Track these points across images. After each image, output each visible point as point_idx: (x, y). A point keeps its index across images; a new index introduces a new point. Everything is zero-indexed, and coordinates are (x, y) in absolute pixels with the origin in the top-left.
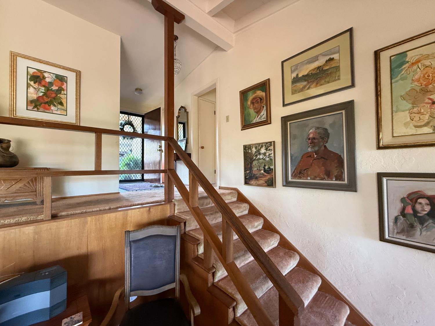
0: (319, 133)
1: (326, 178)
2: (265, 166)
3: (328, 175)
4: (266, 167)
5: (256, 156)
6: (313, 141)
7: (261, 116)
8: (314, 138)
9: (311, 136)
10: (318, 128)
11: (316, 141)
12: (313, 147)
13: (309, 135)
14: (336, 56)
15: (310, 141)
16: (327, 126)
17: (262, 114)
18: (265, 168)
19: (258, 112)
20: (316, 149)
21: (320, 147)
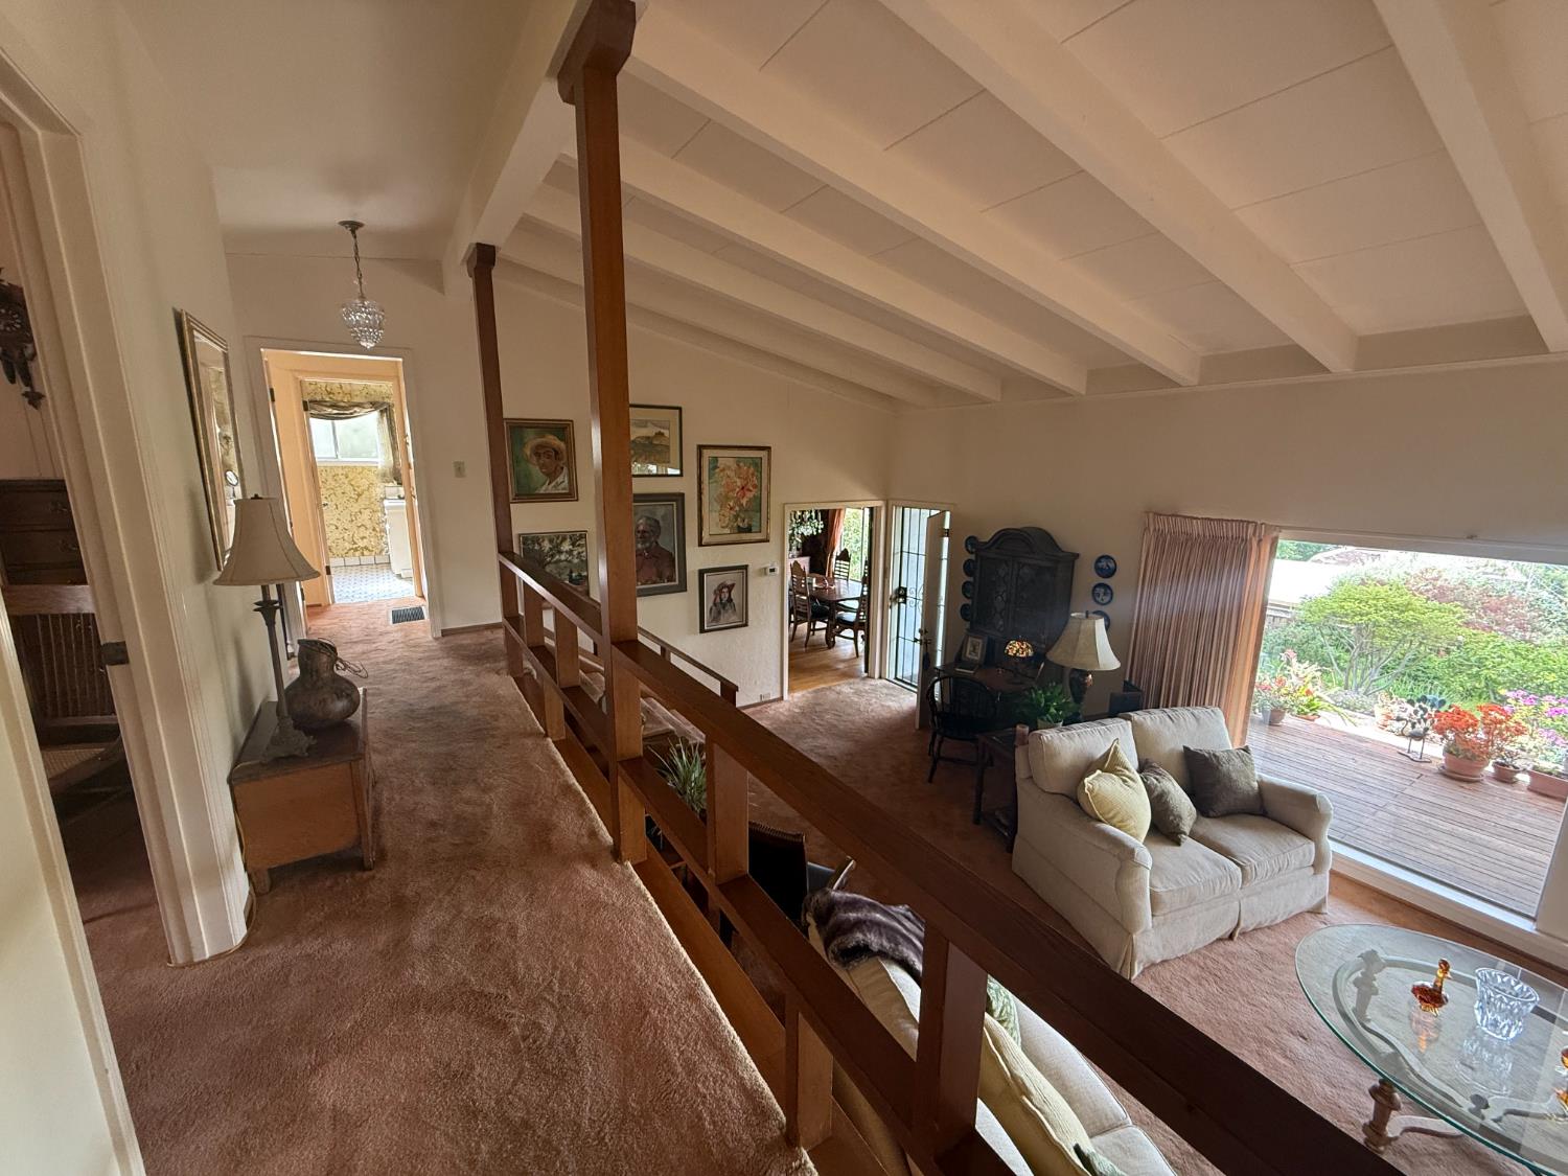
0: (650, 526)
1: (658, 580)
2: (571, 572)
3: (661, 577)
4: (574, 575)
5: (552, 556)
6: (643, 536)
7: (558, 485)
8: (644, 532)
9: (641, 528)
10: (648, 518)
11: (647, 535)
12: (643, 543)
13: (638, 527)
14: (666, 432)
15: (639, 535)
16: (659, 518)
17: (559, 480)
18: (571, 577)
19: (552, 475)
20: (648, 545)
21: (651, 543)
